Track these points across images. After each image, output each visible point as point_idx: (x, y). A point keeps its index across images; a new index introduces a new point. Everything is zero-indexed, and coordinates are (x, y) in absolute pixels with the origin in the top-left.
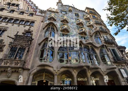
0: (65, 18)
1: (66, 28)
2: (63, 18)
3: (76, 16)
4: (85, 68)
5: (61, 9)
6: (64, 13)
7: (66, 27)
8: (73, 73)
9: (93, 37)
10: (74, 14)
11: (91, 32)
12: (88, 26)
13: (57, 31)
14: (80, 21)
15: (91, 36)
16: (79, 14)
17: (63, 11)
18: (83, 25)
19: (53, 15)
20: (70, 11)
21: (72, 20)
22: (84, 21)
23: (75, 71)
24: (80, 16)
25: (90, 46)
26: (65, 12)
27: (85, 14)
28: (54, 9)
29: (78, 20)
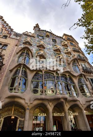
0: (42, 43)
1: (42, 54)
2: (40, 43)
3: (53, 41)
4: (62, 100)
5: (38, 33)
6: (41, 38)
7: (42, 52)
8: (49, 106)
9: (71, 65)
10: (51, 40)
11: (69, 59)
12: (66, 53)
13: (32, 56)
14: (57, 47)
15: (69, 64)
16: (57, 40)
17: (39, 36)
18: (61, 52)
19: (29, 39)
20: (48, 36)
21: (49, 46)
22: (62, 48)
23: (51, 104)
24: (57, 42)
25: (67, 75)
26: (42, 36)
27: (62, 40)
28: (30, 33)
29: (56, 46)
